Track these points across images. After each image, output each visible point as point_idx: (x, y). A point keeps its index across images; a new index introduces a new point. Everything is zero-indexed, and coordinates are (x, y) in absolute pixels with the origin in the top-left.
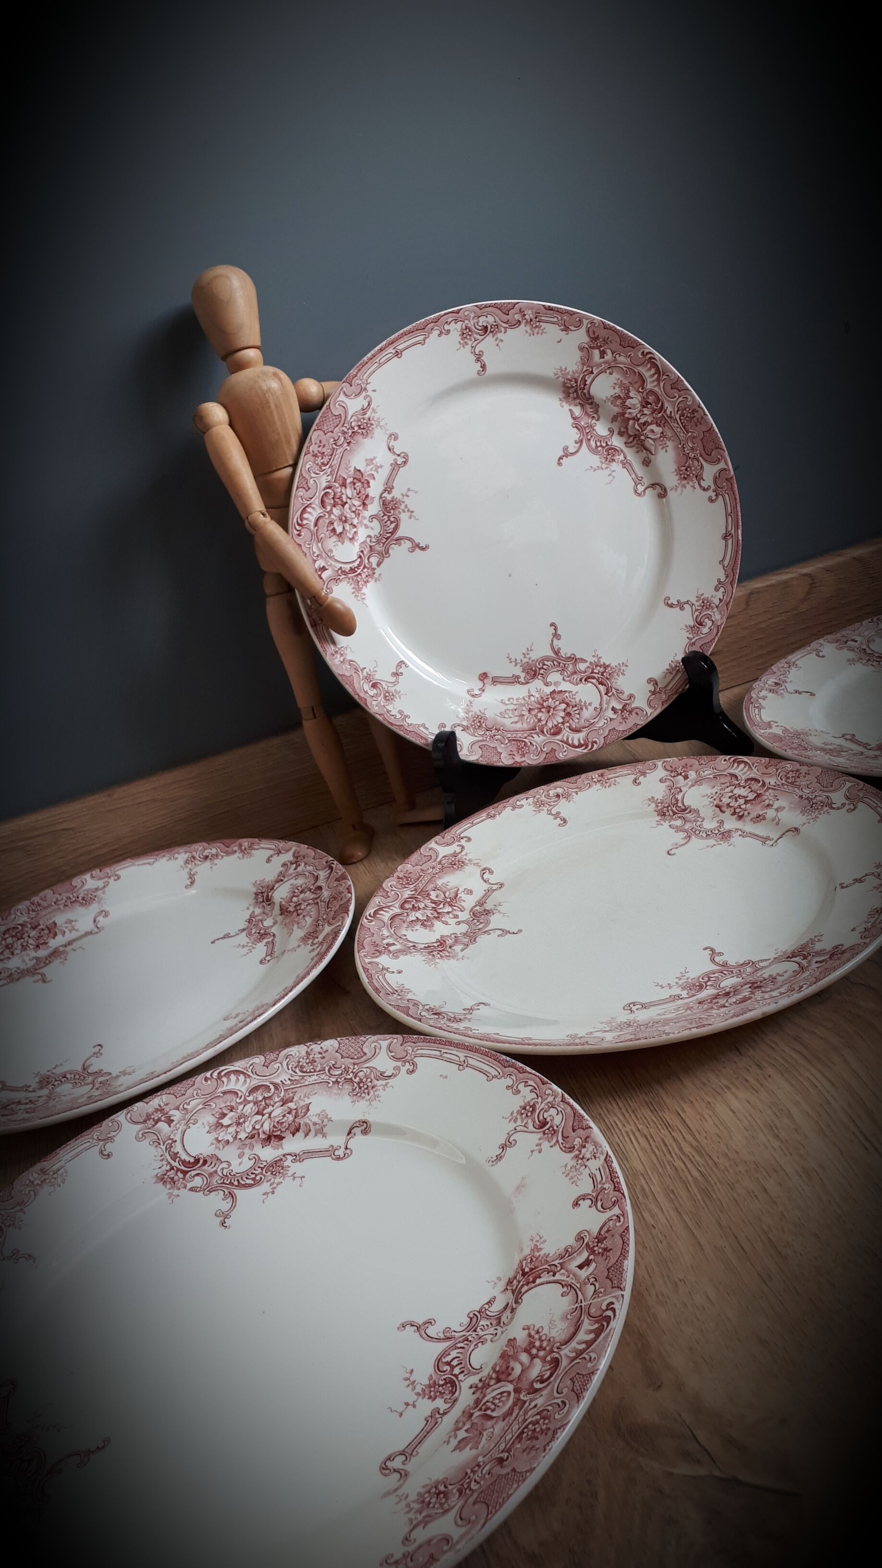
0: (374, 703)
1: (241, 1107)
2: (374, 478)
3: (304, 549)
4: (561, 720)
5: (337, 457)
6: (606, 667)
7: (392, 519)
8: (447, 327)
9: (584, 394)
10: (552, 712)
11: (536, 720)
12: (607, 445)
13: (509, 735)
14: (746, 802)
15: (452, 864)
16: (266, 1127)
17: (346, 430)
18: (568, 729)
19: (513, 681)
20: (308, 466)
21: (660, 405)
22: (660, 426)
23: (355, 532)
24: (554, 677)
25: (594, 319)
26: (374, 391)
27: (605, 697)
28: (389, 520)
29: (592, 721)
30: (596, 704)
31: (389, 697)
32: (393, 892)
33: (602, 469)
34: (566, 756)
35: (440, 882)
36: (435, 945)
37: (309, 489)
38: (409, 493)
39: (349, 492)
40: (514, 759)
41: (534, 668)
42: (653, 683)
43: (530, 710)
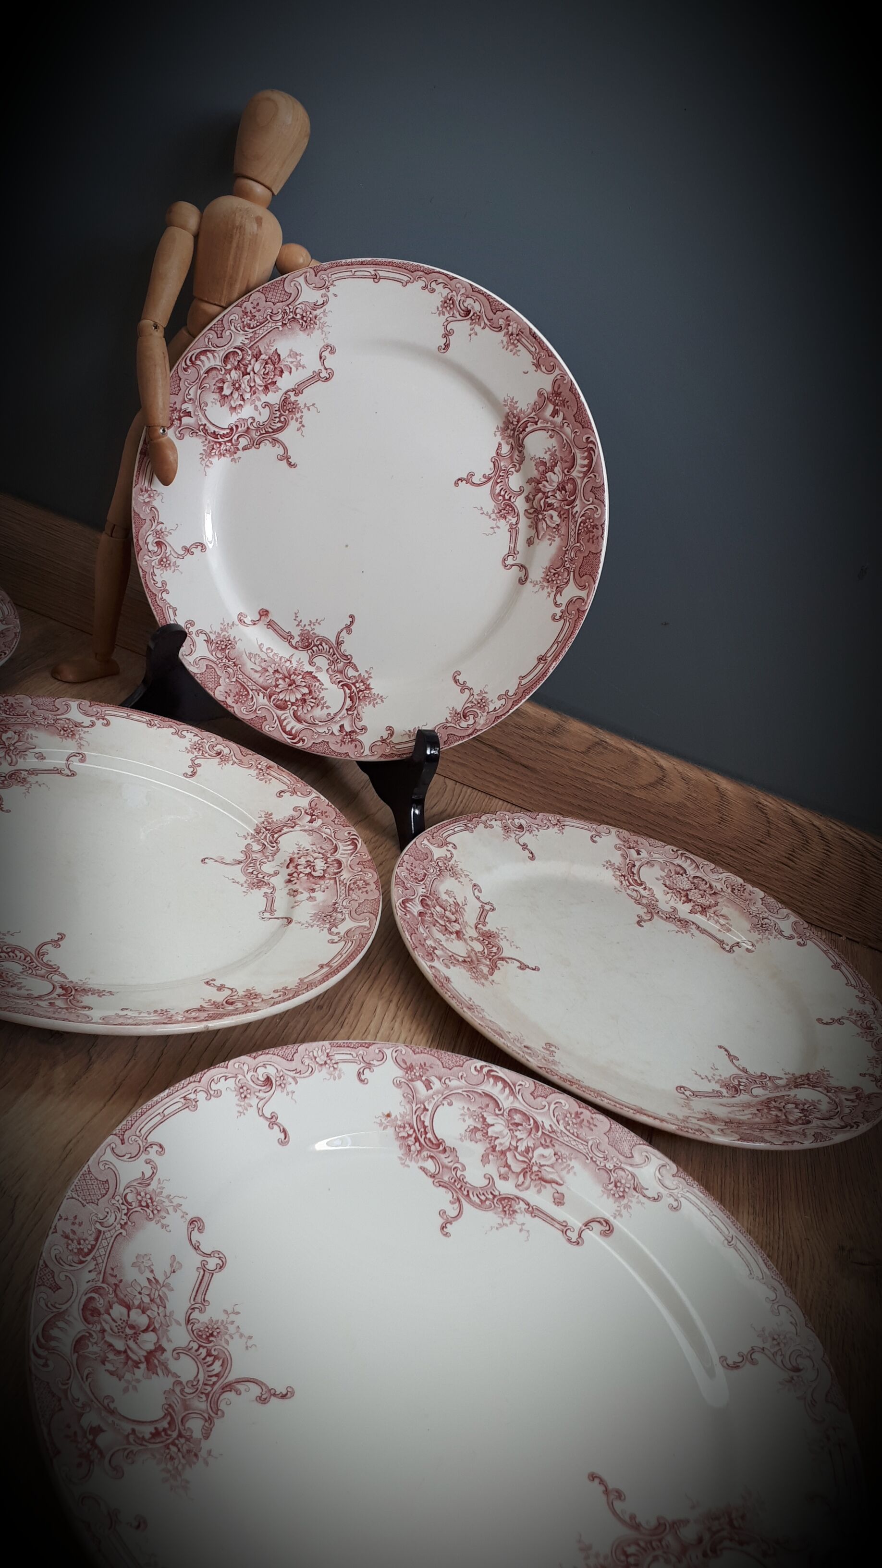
0: (147, 558)
2: (290, 373)
3: (181, 384)
4: (293, 700)
5: (265, 328)
6: (368, 688)
8: (434, 285)
9: (519, 438)
10: (292, 687)
11: (274, 684)
12: (509, 499)
13: (240, 677)
14: (309, 874)
15: (63, 729)
17: (288, 311)
18: (292, 712)
19: (286, 636)
20: (232, 317)
21: (572, 498)
22: (560, 517)
23: (240, 405)
24: (322, 662)
25: (566, 374)
26: (335, 295)
27: (344, 711)
28: (279, 418)
29: (317, 722)
30: (332, 711)
31: (164, 563)
33: (490, 517)
34: (270, 731)
37: (222, 337)
38: (311, 408)
39: (257, 367)
40: (226, 698)
41: (310, 641)
42: (389, 732)
43: (277, 671)
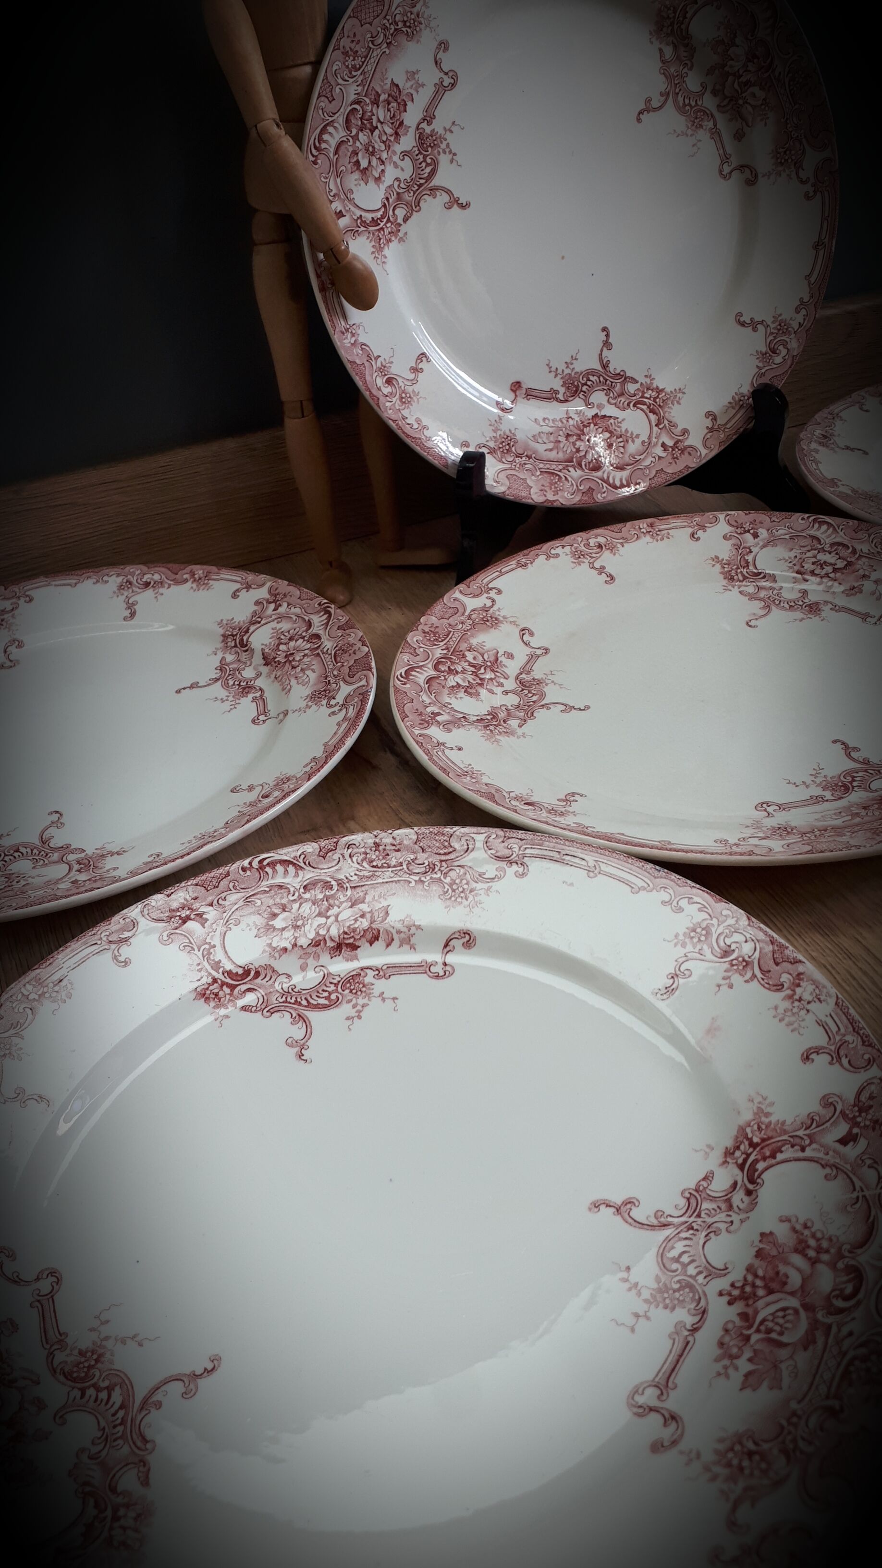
0: (388, 405)
1: (296, 906)
2: (413, 100)
4: (602, 453)
5: (372, 60)
6: (659, 391)
7: (429, 161)
10: (592, 442)
11: (574, 450)
12: (697, 104)
13: (541, 466)
14: (835, 570)
15: (485, 621)
16: (334, 932)
17: (388, 25)
18: (609, 466)
19: (550, 396)
20: (334, 68)
22: (764, 89)
23: (383, 171)
24: (598, 397)
27: (655, 429)
28: (425, 161)
29: (638, 458)
30: (644, 437)
31: (405, 399)
32: (421, 650)
33: (687, 135)
34: (604, 498)
35: (474, 642)
36: (489, 717)
37: (333, 99)
38: (453, 128)
39: (381, 113)
40: (545, 496)
41: (576, 383)
42: (711, 418)
43: (568, 436)
